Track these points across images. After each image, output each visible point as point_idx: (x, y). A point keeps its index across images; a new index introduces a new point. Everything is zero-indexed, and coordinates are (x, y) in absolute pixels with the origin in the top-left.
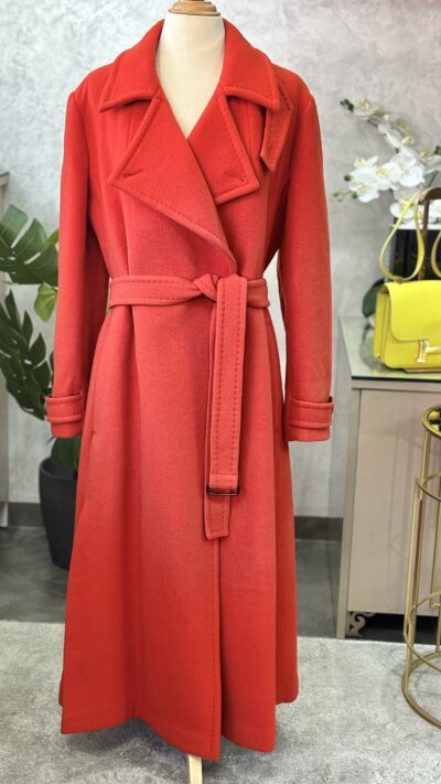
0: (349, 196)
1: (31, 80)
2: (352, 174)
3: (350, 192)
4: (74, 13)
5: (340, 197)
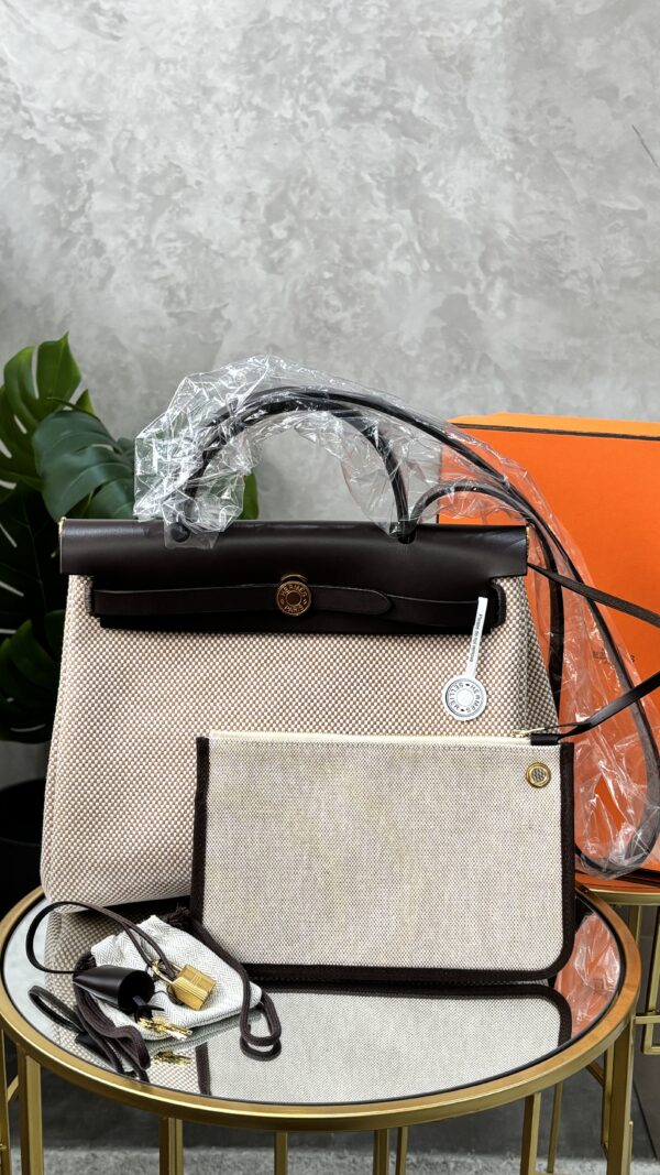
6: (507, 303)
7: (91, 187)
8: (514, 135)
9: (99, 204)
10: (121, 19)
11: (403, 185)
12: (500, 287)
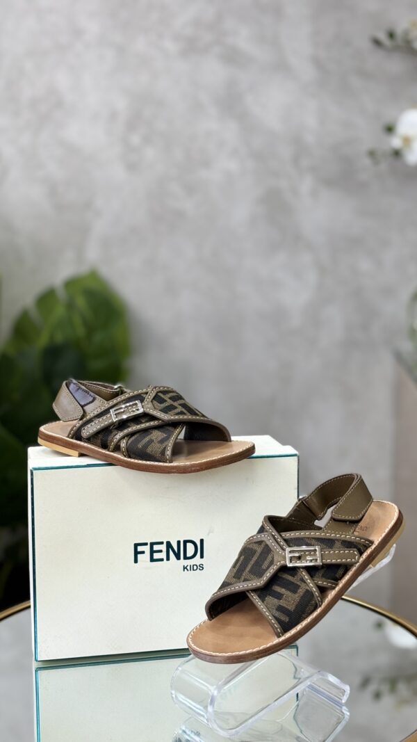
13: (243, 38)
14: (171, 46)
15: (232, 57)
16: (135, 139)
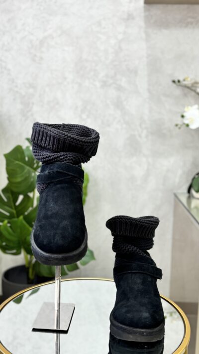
0: (184, 126)
1: (9, 70)
2: (185, 114)
3: (184, 124)
4: (32, 34)
5: (179, 126)
6: (147, 137)
7: (33, 104)
8: (149, 91)
9: (35, 108)
10: (41, 58)
11: (118, 105)
12: (145, 132)
13: (123, 82)
14: (98, 84)
15: (119, 88)
16: (84, 116)
